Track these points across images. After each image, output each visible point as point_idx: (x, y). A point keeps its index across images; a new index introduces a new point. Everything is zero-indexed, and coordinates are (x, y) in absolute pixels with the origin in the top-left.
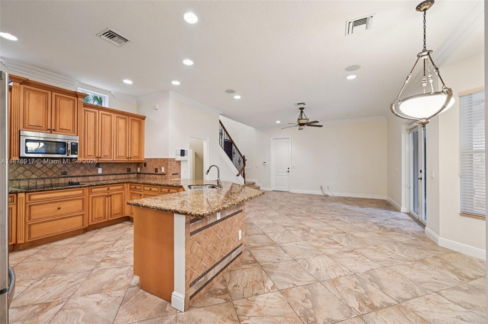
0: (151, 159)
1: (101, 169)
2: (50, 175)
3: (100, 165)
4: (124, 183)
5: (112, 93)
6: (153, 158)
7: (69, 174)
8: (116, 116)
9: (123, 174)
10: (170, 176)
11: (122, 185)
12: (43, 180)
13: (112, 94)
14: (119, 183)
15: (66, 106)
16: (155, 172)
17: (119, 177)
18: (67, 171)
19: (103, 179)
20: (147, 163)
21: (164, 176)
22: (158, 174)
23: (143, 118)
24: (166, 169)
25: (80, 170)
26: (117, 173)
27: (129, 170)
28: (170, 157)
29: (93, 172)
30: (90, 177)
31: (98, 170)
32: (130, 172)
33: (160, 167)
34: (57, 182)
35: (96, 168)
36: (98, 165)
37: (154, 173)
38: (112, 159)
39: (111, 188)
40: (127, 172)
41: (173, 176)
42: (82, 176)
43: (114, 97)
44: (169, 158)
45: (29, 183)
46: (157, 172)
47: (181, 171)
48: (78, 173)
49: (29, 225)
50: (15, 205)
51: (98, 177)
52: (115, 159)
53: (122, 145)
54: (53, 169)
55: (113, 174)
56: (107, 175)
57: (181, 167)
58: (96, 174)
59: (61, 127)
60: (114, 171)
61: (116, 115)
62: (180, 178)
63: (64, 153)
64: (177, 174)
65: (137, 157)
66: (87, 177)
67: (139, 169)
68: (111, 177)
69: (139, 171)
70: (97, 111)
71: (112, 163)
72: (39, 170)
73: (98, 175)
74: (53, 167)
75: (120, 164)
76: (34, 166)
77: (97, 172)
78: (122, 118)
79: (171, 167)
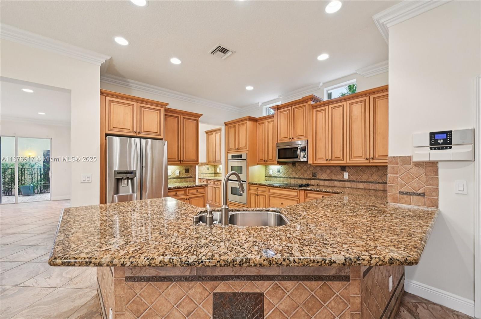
1: (347, 173)
2: (305, 176)
3: (347, 169)
7: (318, 177)
8: (350, 103)
9: (380, 183)
12: (301, 180)
15: (300, 114)
18: (316, 173)
19: (350, 187)
25: (326, 174)
26: (369, 180)
29: (338, 176)
30: (336, 182)
31: (344, 175)
35: (342, 172)
36: (343, 168)
42: (328, 180)
45: (294, 181)
47: (438, 189)
48: (324, 176)
51: (345, 184)
54: (307, 171)
55: (363, 182)
56: (355, 182)
58: (342, 179)
60: (365, 177)
64: (421, 195)
66: (333, 182)
68: (361, 185)
70: (327, 107)
71: (362, 166)
72: (299, 172)
73: (344, 181)
74: (307, 169)
75: (374, 168)
76: (297, 168)
77: (343, 177)
78: (358, 102)
79: (394, 177)
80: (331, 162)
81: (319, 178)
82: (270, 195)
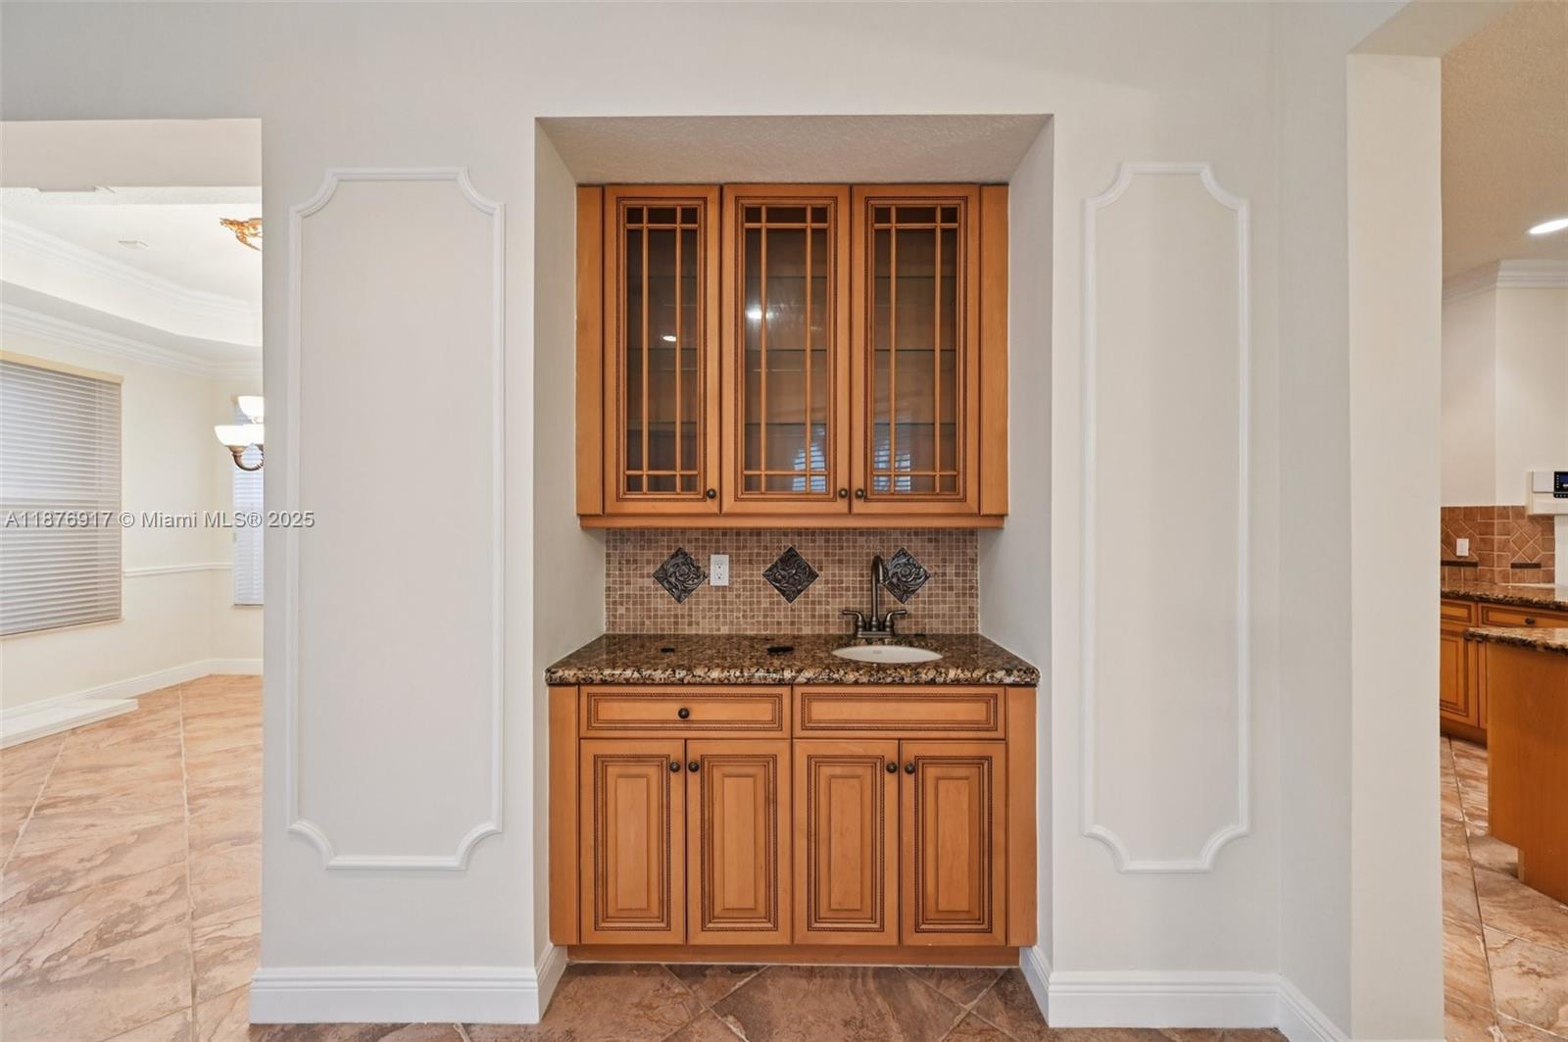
10: (1500, 572)
21: (1472, 569)
24: (1483, 544)
28: (1501, 500)
41: (1514, 575)
44: (1497, 504)
47: (1554, 555)
57: (1556, 541)
62: (1552, 580)
64: (1537, 566)
79: (1505, 540)
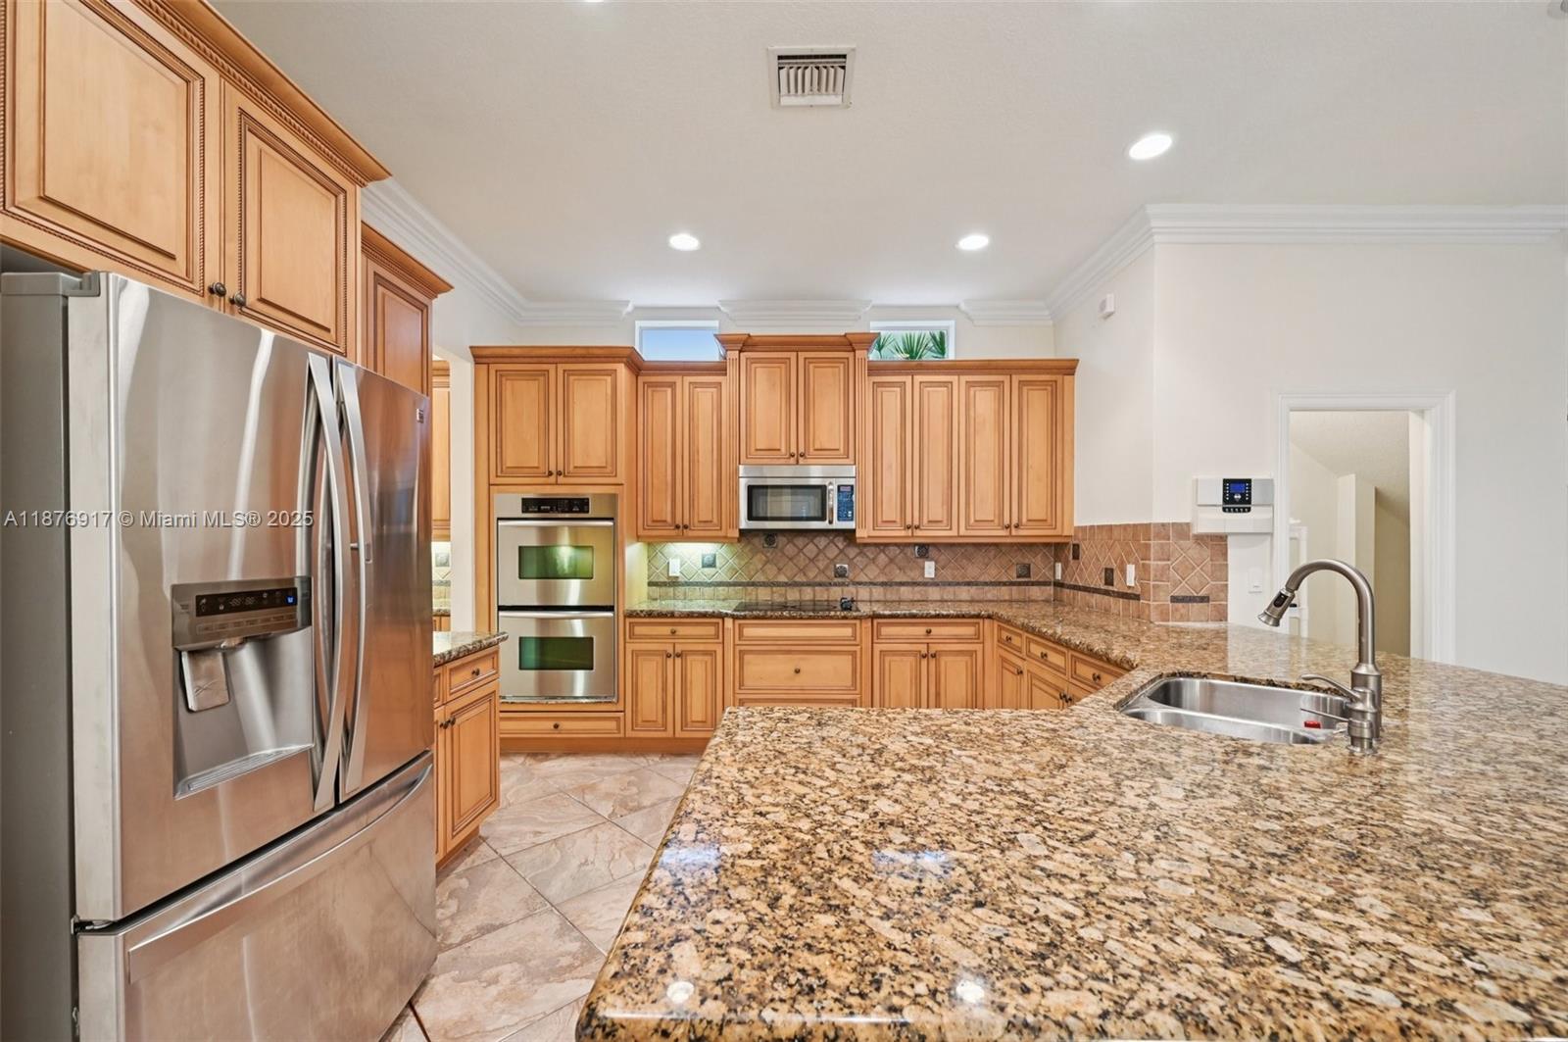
0: (1092, 527)
1: (933, 563)
2: (811, 575)
3: (932, 552)
4: (978, 616)
5: (963, 307)
6: (1098, 526)
7: (851, 576)
8: (967, 382)
9: (1005, 584)
10: (1157, 607)
11: (974, 624)
13: (963, 312)
14: (963, 616)
15: (827, 383)
16: (1106, 584)
17: (992, 593)
18: (846, 566)
19: (939, 598)
20: (1083, 546)
21: (1133, 602)
22: (1113, 592)
23: (1069, 368)
24: (1143, 571)
25: (877, 566)
26: (981, 579)
27: (1026, 571)
28: (1159, 516)
29: (909, 573)
30: (903, 589)
31: (924, 568)
32: (1029, 577)
33: (1122, 562)
34: (825, 597)
35: (920, 560)
36: (925, 550)
37: (1104, 587)
38: (954, 533)
39: (935, 630)
40: (1018, 577)
42: (883, 584)
43: (969, 318)
44: (1154, 521)
45: (773, 593)
46: (1112, 585)
47: (1226, 585)
48: (872, 573)
49: (740, 700)
50: (721, 646)
51: (925, 591)
52: (963, 532)
53: (985, 481)
54: (818, 560)
55: (969, 584)
56: (950, 584)
57: (1230, 568)
58: (920, 580)
59: (817, 446)
60: (973, 572)
61: (964, 378)
62: (1224, 618)
63: (822, 518)
64: (1204, 599)
65: (1046, 520)
66: (896, 588)
67: (1059, 566)
68: (964, 593)
69: (1059, 576)
70: (908, 379)
71: (967, 544)
72: (790, 563)
73: (925, 584)
74: (818, 555)
75: (992, 548)
76: (782, 551)
77: (923, 574)
78: (988, 384)
79: (1163, 567)
80: (918, 533)
81: (857, 580)
82: (743, 648)
